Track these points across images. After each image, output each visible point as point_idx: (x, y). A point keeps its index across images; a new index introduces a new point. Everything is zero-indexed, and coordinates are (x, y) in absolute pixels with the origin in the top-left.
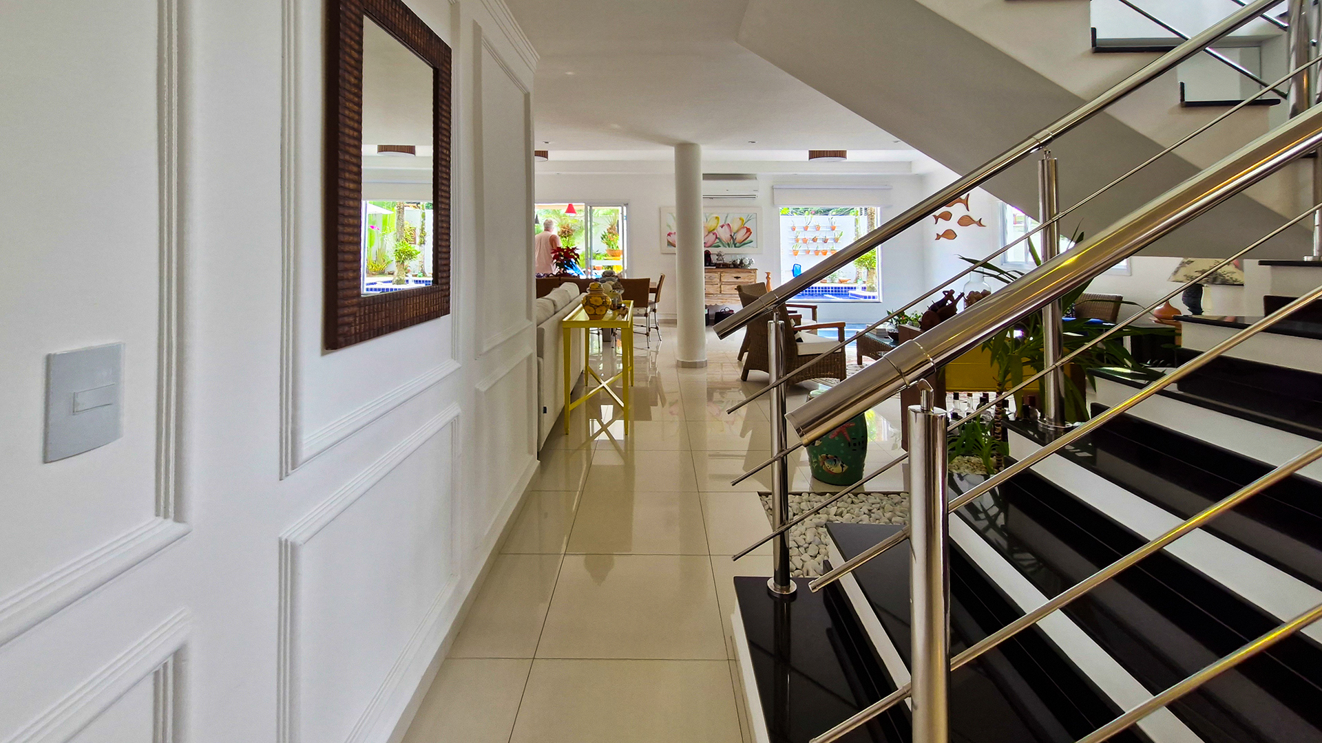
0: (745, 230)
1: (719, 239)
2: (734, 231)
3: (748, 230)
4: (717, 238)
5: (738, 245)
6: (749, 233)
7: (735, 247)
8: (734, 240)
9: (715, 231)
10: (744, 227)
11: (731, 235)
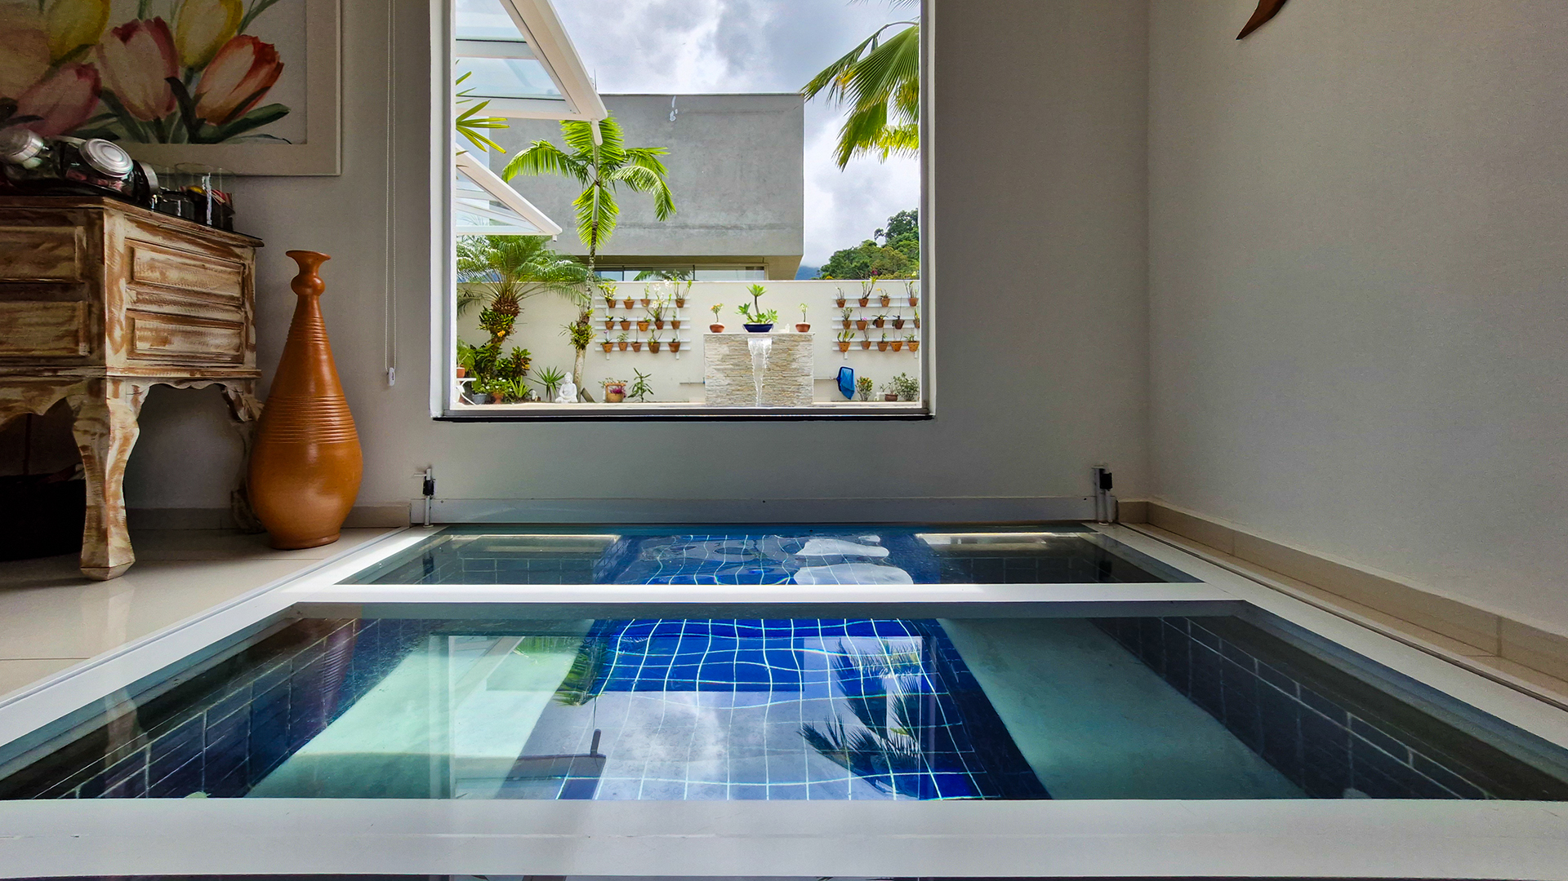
0: (245, 57)
1: (110, 97)
2: (191, 58)
3: (265, 55)
4: (98, 92)
5: (209, 129)
6: (264, 72)
7: (195, 139)
8: (188, 106)
9: (92, 57)
10: (241, 40)
11: (172, 80)
